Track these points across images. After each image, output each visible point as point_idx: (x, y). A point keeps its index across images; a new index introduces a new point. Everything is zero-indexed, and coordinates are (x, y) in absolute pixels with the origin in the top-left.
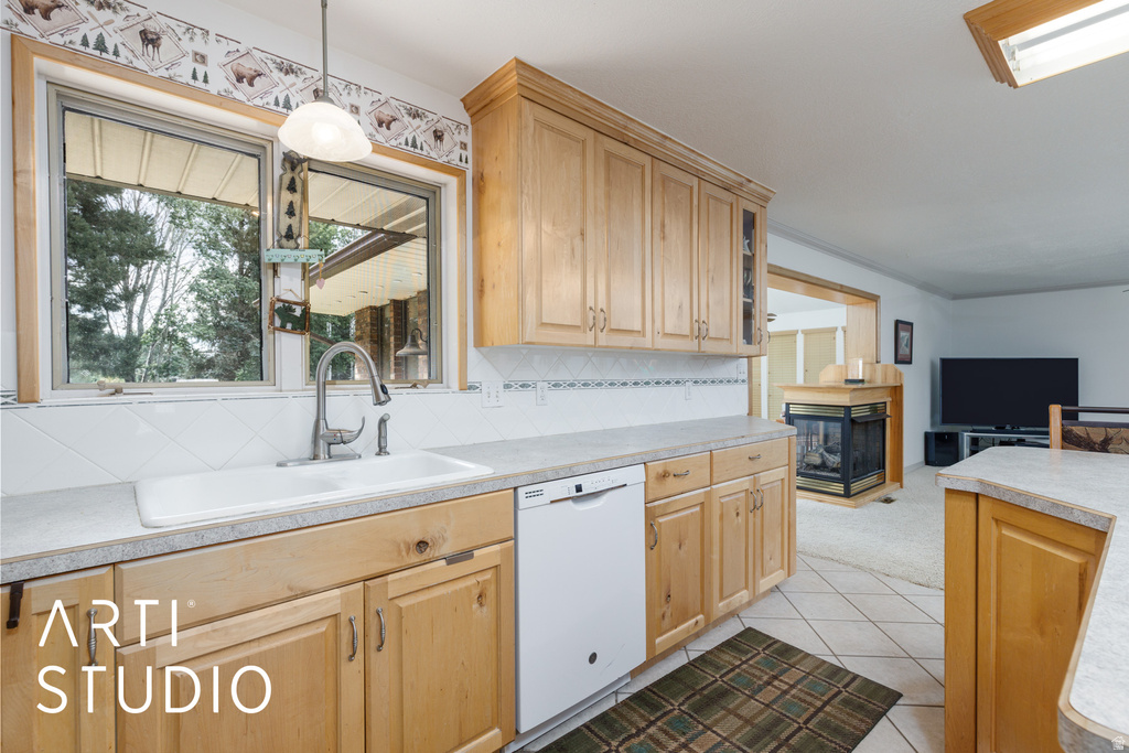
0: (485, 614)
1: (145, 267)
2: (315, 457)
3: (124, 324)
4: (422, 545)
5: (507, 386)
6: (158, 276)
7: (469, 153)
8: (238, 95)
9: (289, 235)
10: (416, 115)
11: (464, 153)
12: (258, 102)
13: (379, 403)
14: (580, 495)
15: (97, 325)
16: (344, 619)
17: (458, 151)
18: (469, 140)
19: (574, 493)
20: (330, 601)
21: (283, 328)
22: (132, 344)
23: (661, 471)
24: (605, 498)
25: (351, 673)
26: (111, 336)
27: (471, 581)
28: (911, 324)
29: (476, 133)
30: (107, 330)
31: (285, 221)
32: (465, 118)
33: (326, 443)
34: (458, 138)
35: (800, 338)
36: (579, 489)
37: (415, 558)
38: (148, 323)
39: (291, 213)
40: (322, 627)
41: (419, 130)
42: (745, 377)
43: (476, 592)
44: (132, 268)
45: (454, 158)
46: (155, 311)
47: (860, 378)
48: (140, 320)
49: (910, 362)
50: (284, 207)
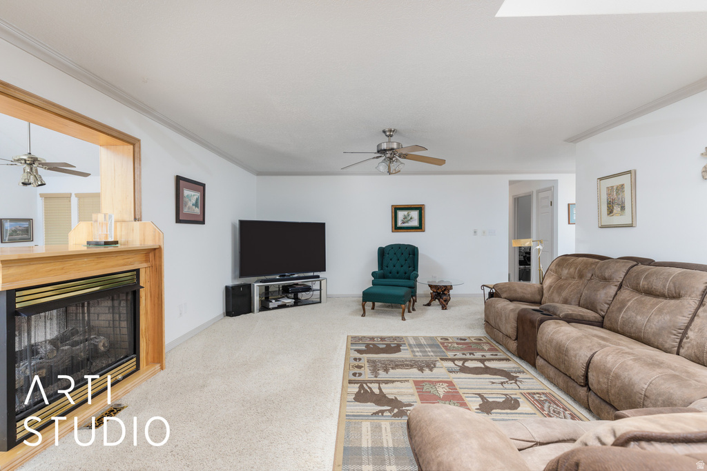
28: (203, 185)
35: (74, 200)
47: (111, 240)
49: (203, 222)
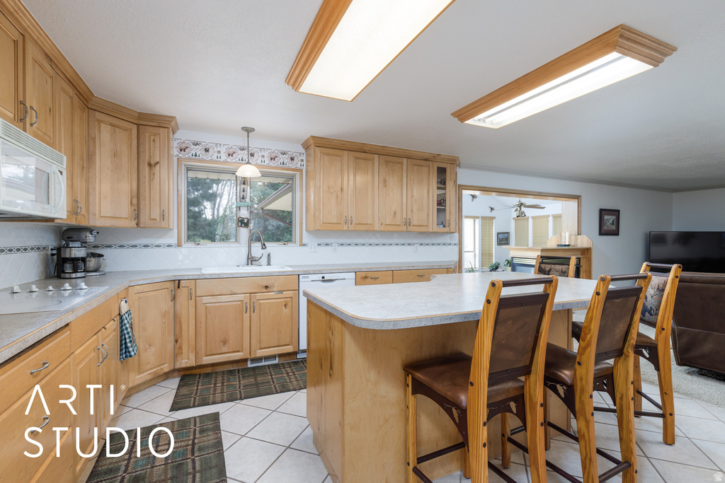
0: (287, 311)
1: (220, 185)
2: (248, 264)
3: (211, 213)
4: (267, 287)
5: (319, 245)
6: (226, 188)
7: (304, 163)
8: (229, 160)
9: (243, 198)
10: (284, 154)
11: (302, 163)
12: (234, 161)
13: (263, 248)
14: (324, 280)
15: (200, 213)
16: (244, 302)
17: (300, 163)
18: (304, 158)
19: (321, 279)
20: (241, 297)
21: (241, 226)
22: (212, 224)
23: (363, 275)
24: (337, 281)
25: (246, 316)
26: (206, 219)
27: (283, 300)
28: (618, 211)
29: (308, 155)
30: (204, 216)
31: (242, 193)
32: (303, 151)
33: (251, 260)
34: (300, 158)
36: (323, 277)
37: (264, 290)
38: (221, 212)
39: (244, 191)
40: (240, 303)
41: (286, 159)
42: (457, 241)
43: (284, 303)
44: (214, 185)
45: (299, 166)
46: (224, 206)
47: (567, 244)
48: (218, 211)
49: (618, 234)
50: (242, 190)
